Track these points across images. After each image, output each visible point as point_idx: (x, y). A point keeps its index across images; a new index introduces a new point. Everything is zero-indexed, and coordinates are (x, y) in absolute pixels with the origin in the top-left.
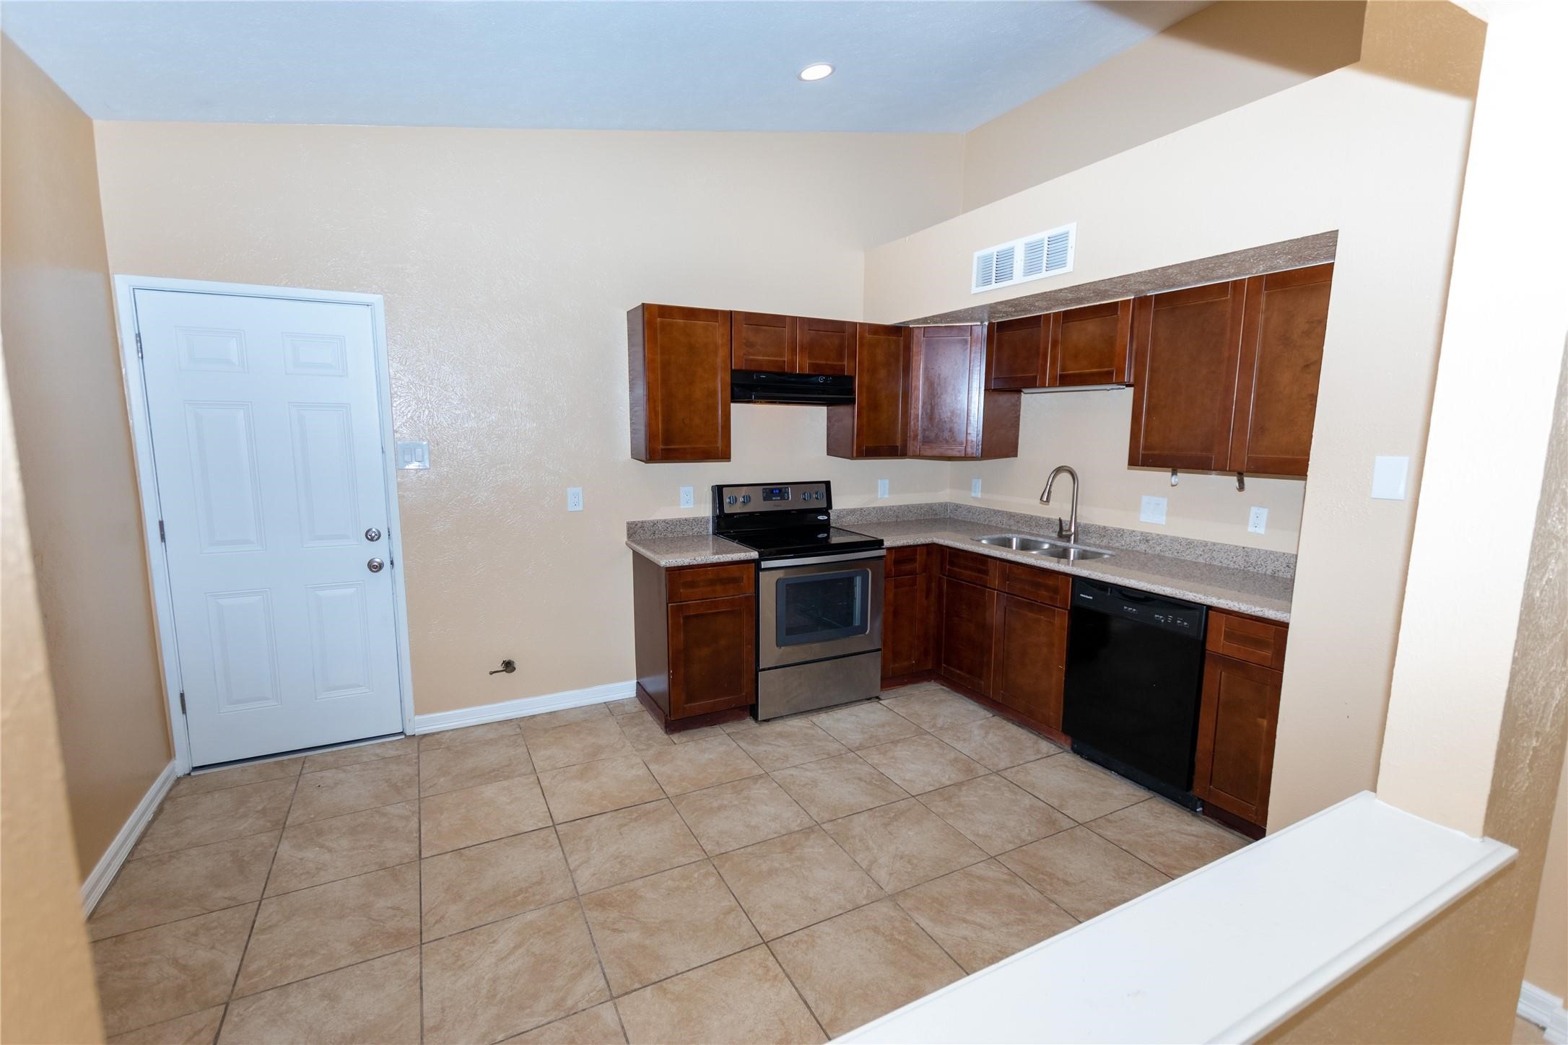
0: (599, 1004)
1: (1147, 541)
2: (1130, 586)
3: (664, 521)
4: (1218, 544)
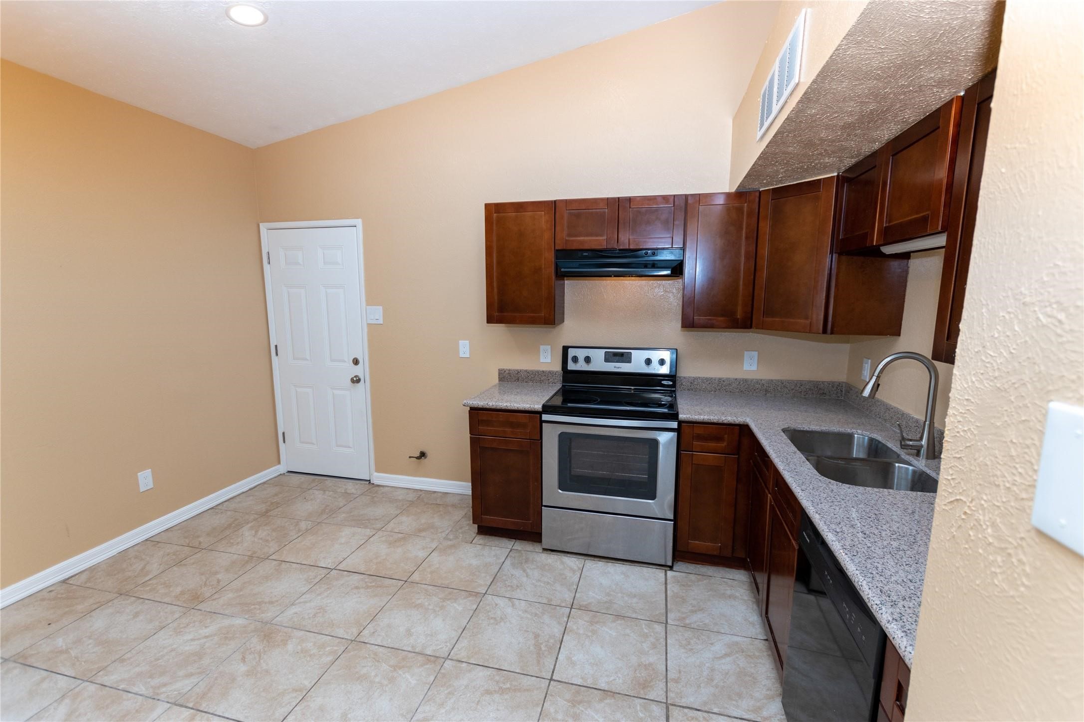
3: (526, 371)
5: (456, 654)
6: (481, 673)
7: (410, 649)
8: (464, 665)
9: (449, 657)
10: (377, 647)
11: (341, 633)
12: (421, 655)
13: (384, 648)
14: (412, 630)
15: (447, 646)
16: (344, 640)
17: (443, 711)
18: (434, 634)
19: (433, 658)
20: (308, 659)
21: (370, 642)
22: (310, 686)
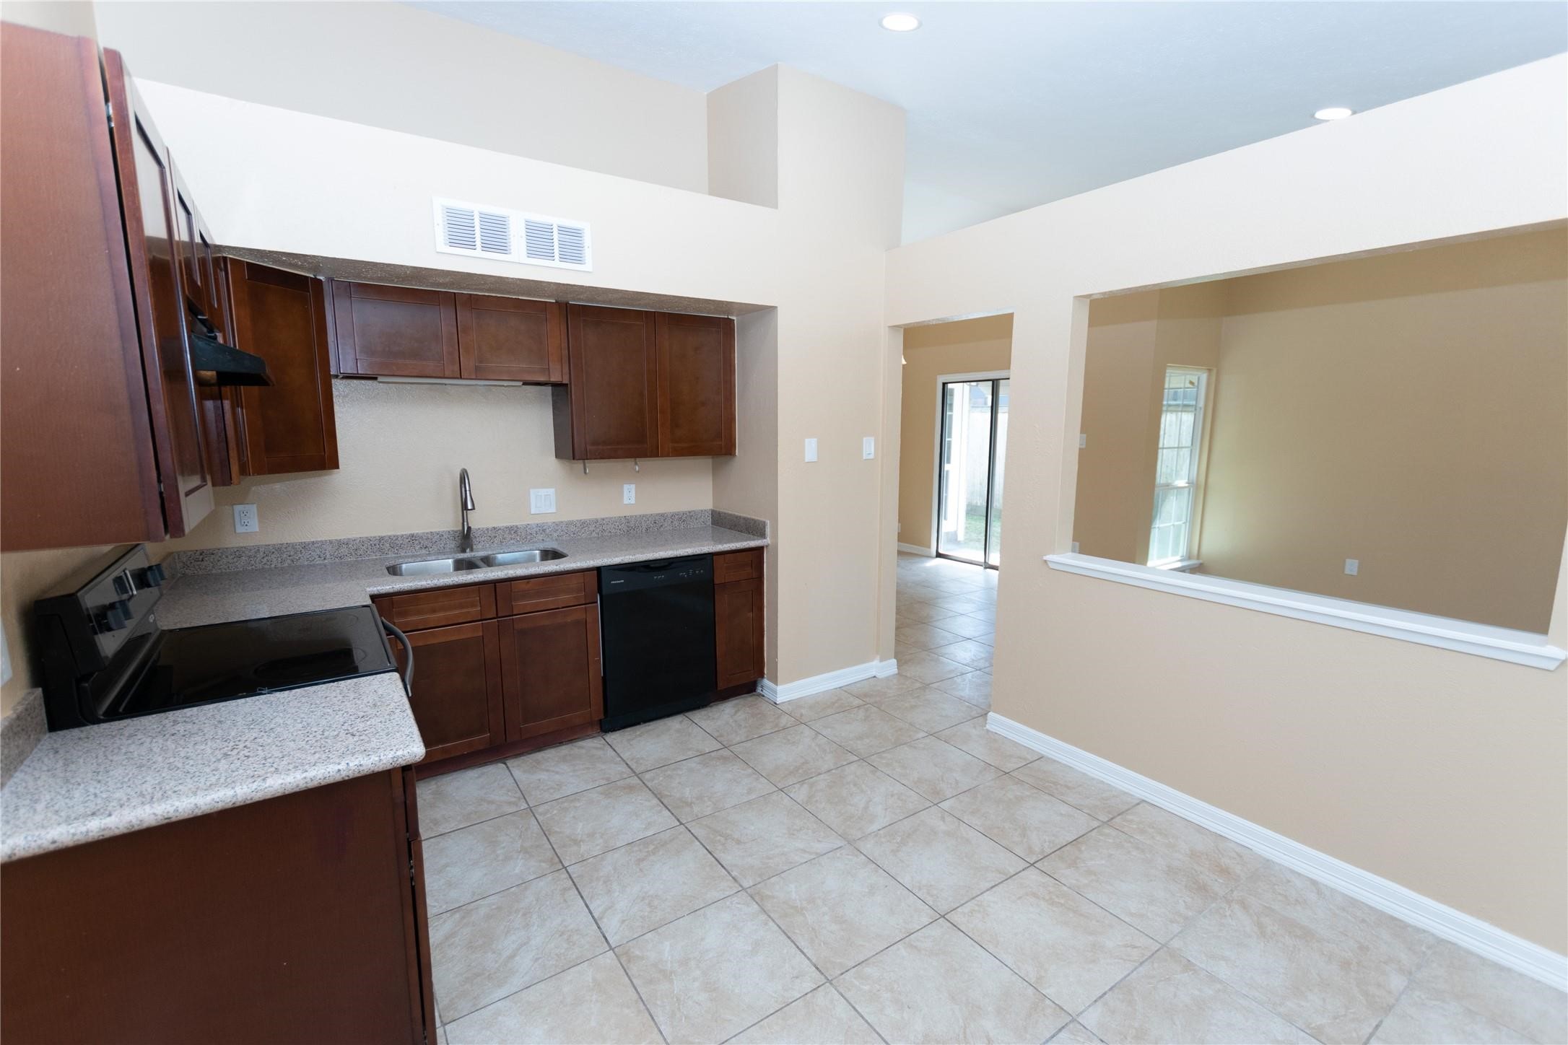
0: (1087, 1029)
1: (544, 531)
2: (660, 558)
4: (607, 518)
5: (731, 888)
6: (727, 859)
7: (771, 923)
8: (734, 874)
9: (740, 889)
10: (805, 951)
11: (841, 1009)
12: (765, 909)
13: (798, 944)
14: (750, 949)
15: (731, 903)
16: (841, 990)
17: (786, 849)
18: (731, 926)
19: (757, 898)
20: (896, 986)
21: (810, 965)
22: (900, 945)
